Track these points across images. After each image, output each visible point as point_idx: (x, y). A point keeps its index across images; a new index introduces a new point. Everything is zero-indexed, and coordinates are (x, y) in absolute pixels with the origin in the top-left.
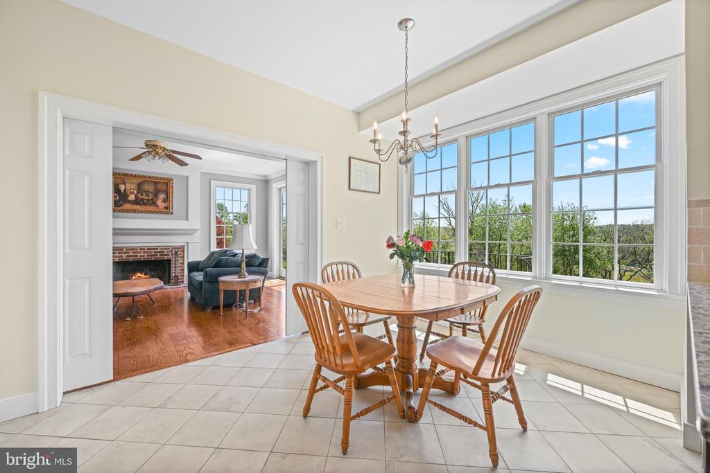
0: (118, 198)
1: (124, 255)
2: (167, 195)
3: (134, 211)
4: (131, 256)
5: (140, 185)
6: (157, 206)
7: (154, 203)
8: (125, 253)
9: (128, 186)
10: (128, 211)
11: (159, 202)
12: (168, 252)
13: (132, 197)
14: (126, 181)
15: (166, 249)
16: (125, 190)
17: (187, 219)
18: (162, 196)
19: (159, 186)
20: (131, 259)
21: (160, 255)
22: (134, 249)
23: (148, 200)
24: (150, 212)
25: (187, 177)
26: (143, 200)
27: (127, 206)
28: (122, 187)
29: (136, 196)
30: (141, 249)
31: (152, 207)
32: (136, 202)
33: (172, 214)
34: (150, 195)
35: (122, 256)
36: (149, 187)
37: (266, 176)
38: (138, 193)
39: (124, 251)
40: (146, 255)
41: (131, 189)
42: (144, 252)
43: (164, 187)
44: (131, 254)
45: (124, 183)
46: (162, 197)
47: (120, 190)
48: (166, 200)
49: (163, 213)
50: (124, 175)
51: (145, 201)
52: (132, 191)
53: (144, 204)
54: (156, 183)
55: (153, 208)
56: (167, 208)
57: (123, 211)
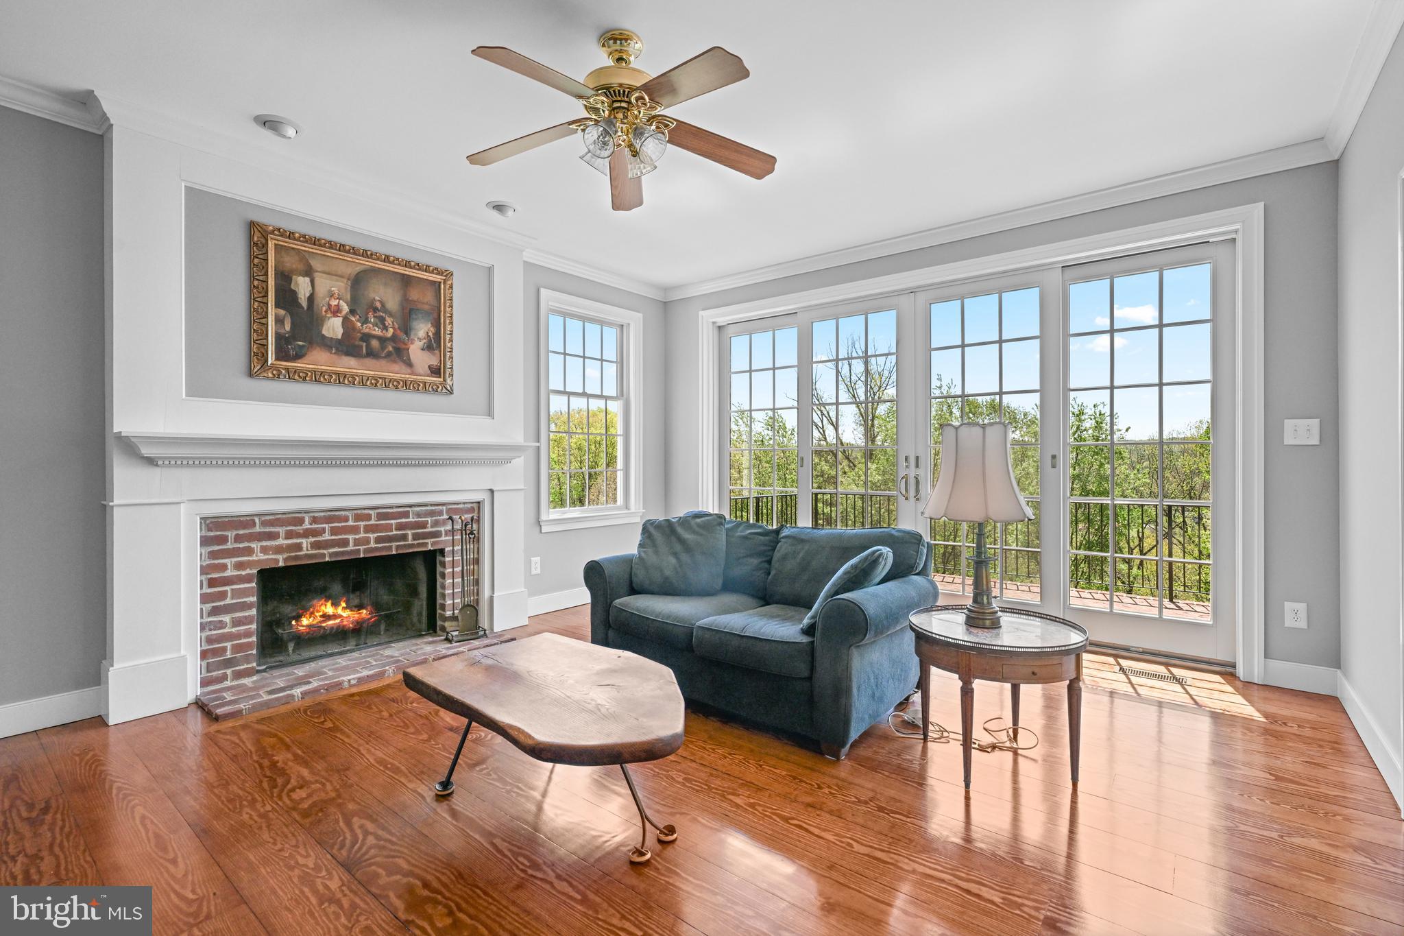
0: (288, 327)
1: (305, 542)
2: (437, 324)
3: (341, 379)
4: (327, 544)
5: (358, 282)
6: (409, 364)
7: (400, 353)
8: (307, 534)
9: (324, 285)
10: (318, 377)
11: (415, 350)
12: (436, 523)
13: (334, 327)
14: (315, 264)
15: (432, 514)
16: (311, 299)
17: (490, 413)
18: (422, 329)
19: (414, 294)
20: (327, 555)
21: (415, 537)
22: (340, 519)
23: (382, 340)
24: (388, 384)
25: (490, 270)
26: (366, 337)
27: (318, 359)
28: (302, 286)
29: (346, 320)
30: (358, 518)
31: (396, 367)
32: (349, 345)
33: (451, 392)
34: (389, 321)
35: (299, 547)
36: (385, 295)
37: (666, 289)
38: (352, 312)
39: (307, 525)
40: (372, 536)
41: (332, 295)
42: (368, 529)
43: (429, 297)
44: (327, 536)
45: (309, 272)
46: (421, 334)
47: (294, 294)
48: (436, 343)
49: (426, 388)
50: (305, 239)
51: (375, 343)
52: (334, 303)
53: (371, 354)
54: (406, 281)
55: (396, 371)
56: (436, 371)
57: (303, 377)
